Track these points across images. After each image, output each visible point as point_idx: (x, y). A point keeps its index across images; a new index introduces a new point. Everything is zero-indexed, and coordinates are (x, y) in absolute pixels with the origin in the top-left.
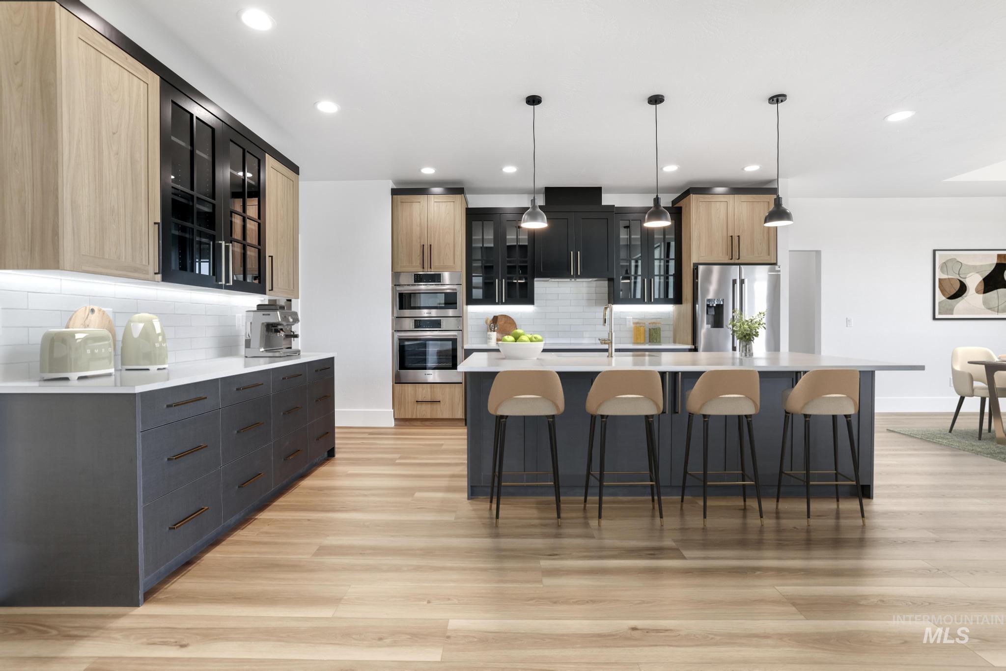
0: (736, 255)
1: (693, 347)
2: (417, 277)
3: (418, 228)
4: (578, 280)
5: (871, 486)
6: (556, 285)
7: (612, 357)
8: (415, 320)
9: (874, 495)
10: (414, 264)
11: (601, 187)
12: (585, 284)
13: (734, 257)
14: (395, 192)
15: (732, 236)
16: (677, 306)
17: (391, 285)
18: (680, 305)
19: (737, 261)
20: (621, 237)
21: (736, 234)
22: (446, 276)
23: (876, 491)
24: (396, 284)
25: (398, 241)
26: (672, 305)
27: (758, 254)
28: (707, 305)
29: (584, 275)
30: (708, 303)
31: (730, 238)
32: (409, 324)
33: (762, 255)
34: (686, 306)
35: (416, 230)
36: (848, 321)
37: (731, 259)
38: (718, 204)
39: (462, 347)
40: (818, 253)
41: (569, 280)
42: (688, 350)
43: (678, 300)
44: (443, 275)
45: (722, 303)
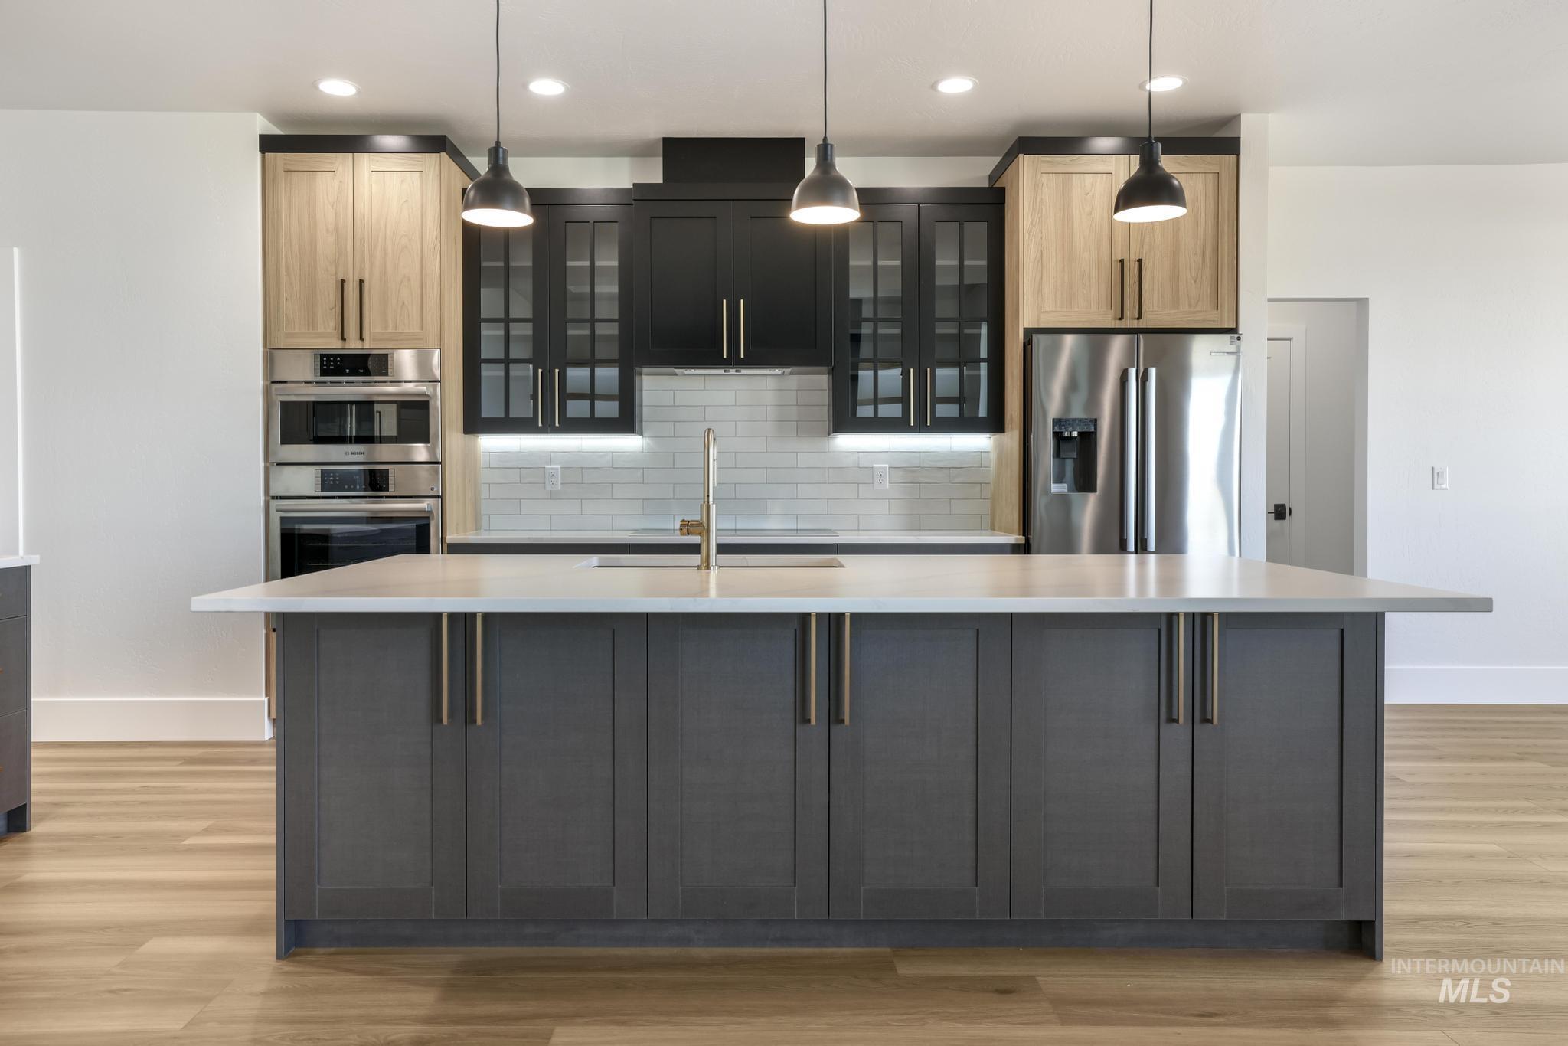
0: (1131, 310)
1: (1022, 540)
2: (328, 361)
3: (331, 239)
4: (744, 372)
5: (1377, 924)
6: (698, 383)
7: (708, 567)
8: (323, 472)
9: (1386, 949)
10: (321, 329)
11: (804, 139)
12: (771, 383)
13: (1126, 313)
14: (269, 144)
15: (1122, 261)
16: (998, 436)
17: (261, 383)
18: (1003, 434)
19: (1135, 324)
20: (853, 263)
21: (1134, 256)
22: (406, 362)
23: (1390, 937)
24: (272, 381)
25: (278, 270)
26: (988, 435)
27: (1190, 305)
28: (1055, 433)
29: (758, 358)
30: (1057, 430)
31: (1119, 264)
32: (304, 481)
33: (1198, 309)
34: (1012, 438)
35: (326, 244)
36: (1435, 475)
37: (1121, 319)
38: (1089, 178)
39: (443, 539)
40: (1362, 303)
41: (721, 372)
42: (1009, 548)
43: (995, 423)
44: (393, 357)
45: (1093, 430)
